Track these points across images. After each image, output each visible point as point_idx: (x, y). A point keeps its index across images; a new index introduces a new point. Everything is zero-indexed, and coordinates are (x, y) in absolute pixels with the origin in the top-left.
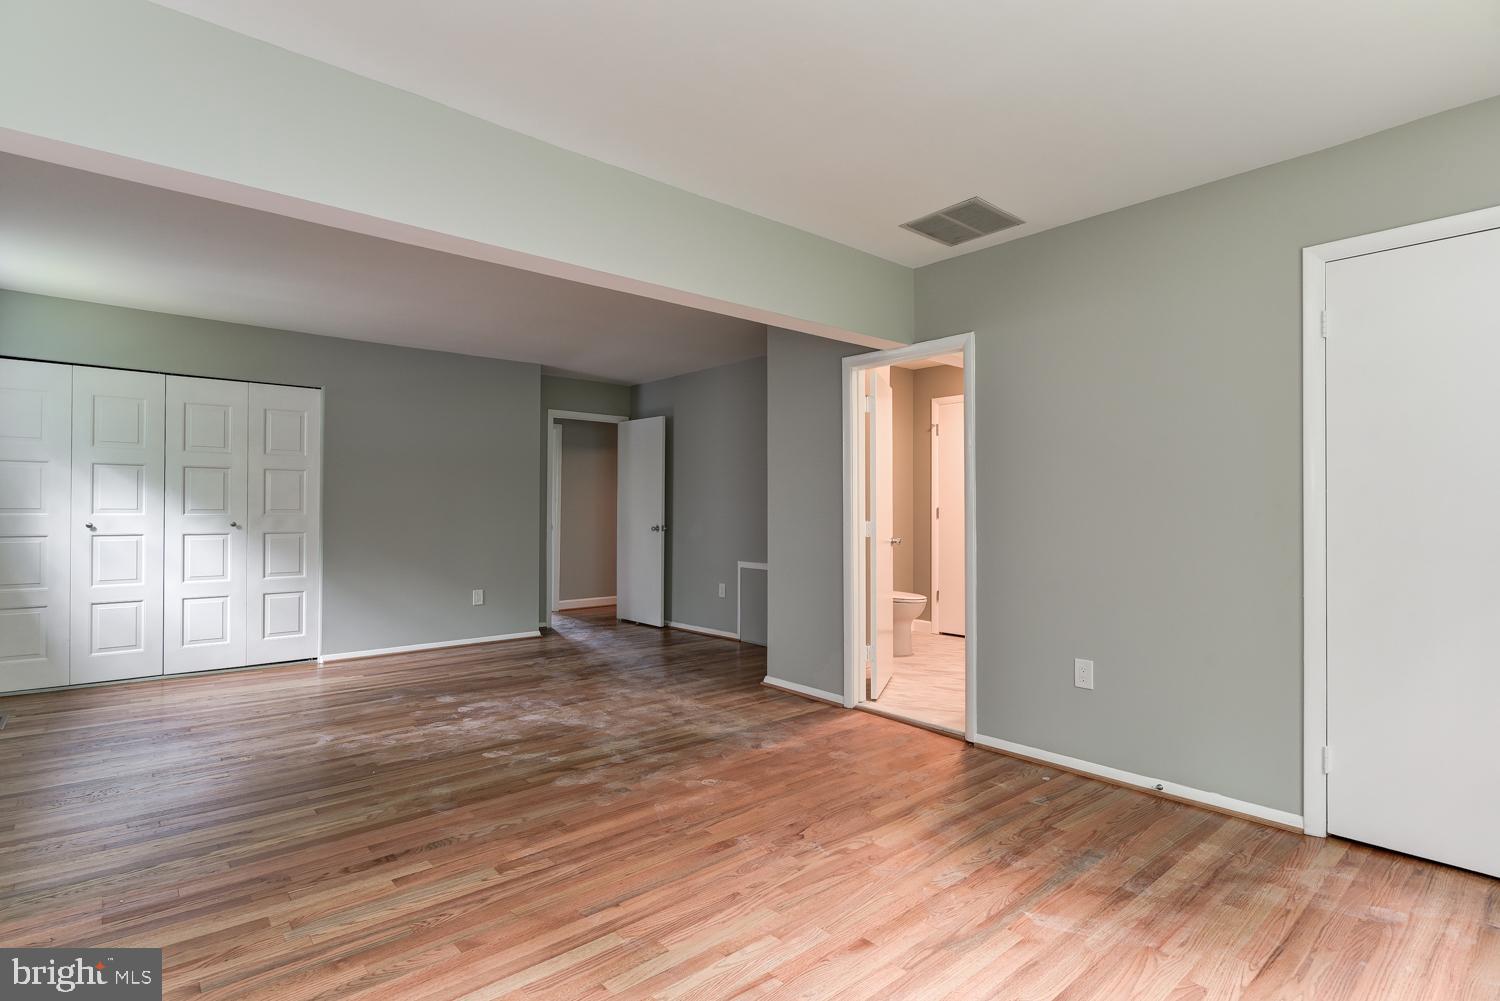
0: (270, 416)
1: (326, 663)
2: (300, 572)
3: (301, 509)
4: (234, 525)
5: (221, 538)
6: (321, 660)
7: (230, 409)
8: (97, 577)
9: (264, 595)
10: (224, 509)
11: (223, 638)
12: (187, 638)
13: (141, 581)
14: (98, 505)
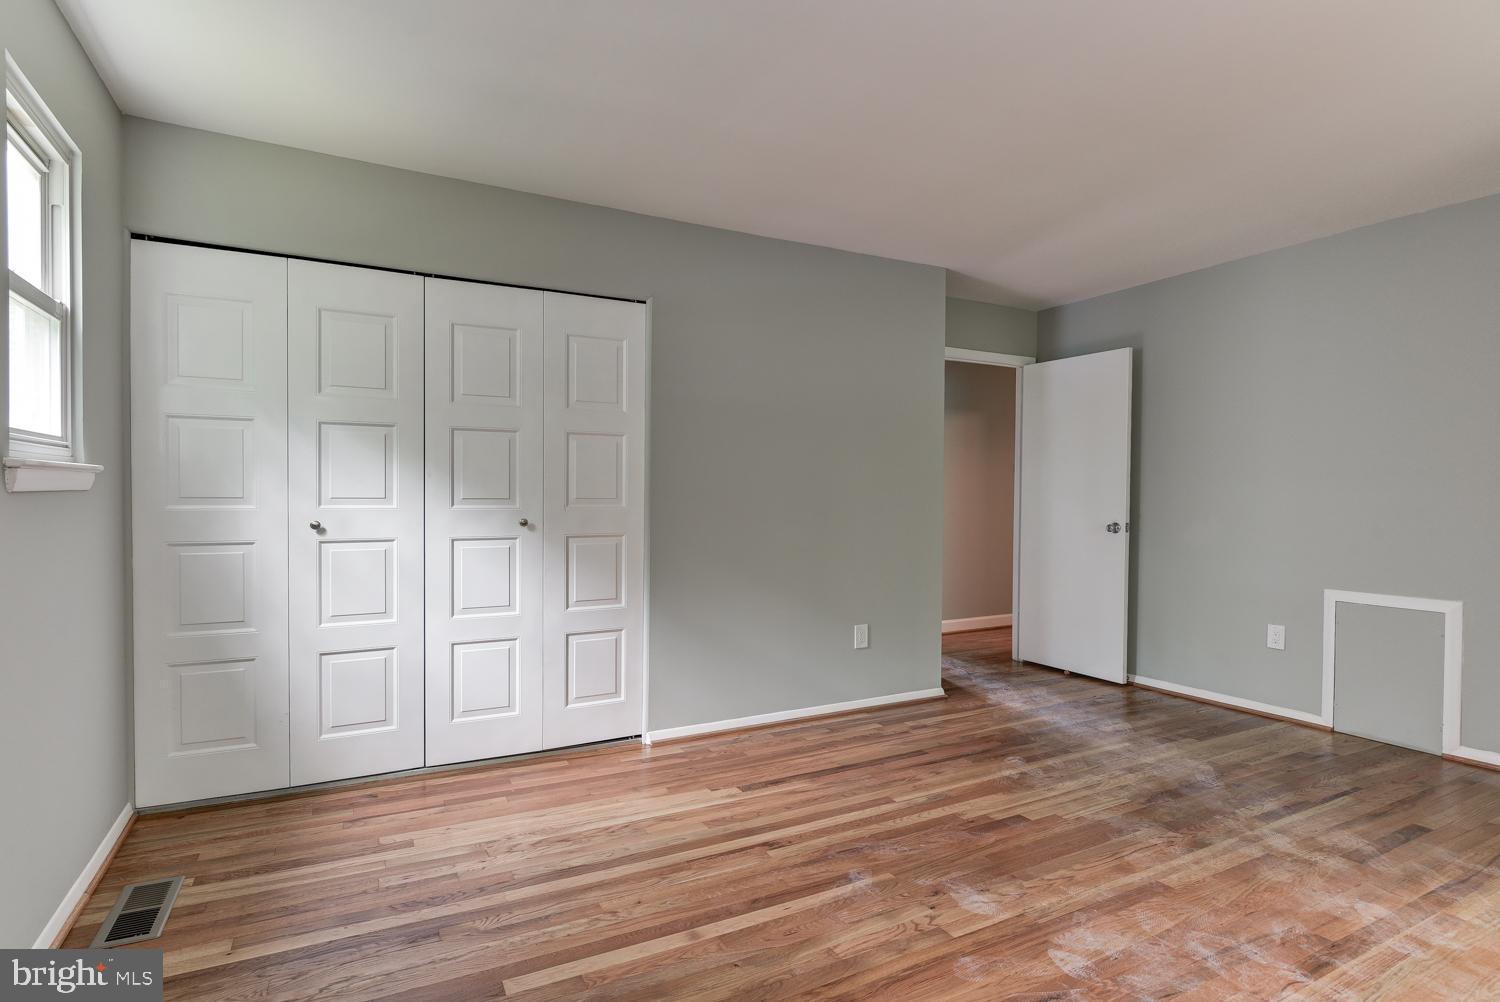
0: (574, 346)
1: (656, 745)
2: (617, 599)
3: (618, 497)
4: (524, 524)
5: (505, 545)
6: (647, 740)
7: (518, 333)
8: (329, 610)
9: (568, 636)
10: (510, 498)
11: (509, 706)
12: (459, 707)
13: (391, 617)
14: (328, 491)
